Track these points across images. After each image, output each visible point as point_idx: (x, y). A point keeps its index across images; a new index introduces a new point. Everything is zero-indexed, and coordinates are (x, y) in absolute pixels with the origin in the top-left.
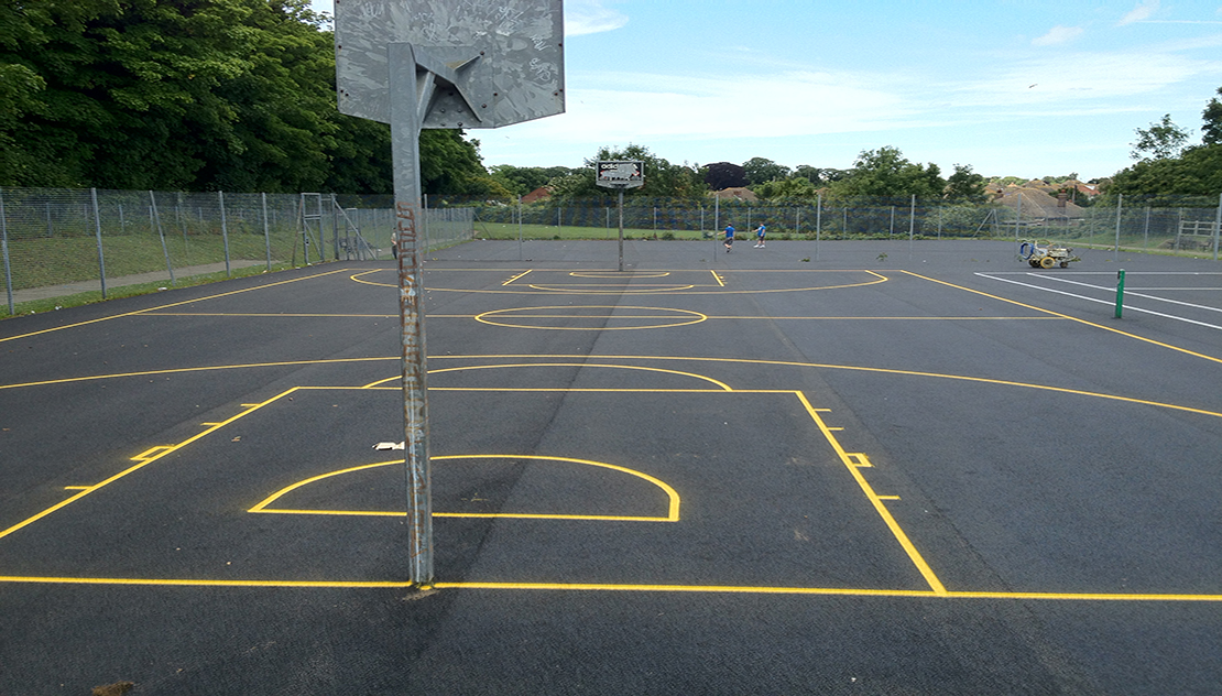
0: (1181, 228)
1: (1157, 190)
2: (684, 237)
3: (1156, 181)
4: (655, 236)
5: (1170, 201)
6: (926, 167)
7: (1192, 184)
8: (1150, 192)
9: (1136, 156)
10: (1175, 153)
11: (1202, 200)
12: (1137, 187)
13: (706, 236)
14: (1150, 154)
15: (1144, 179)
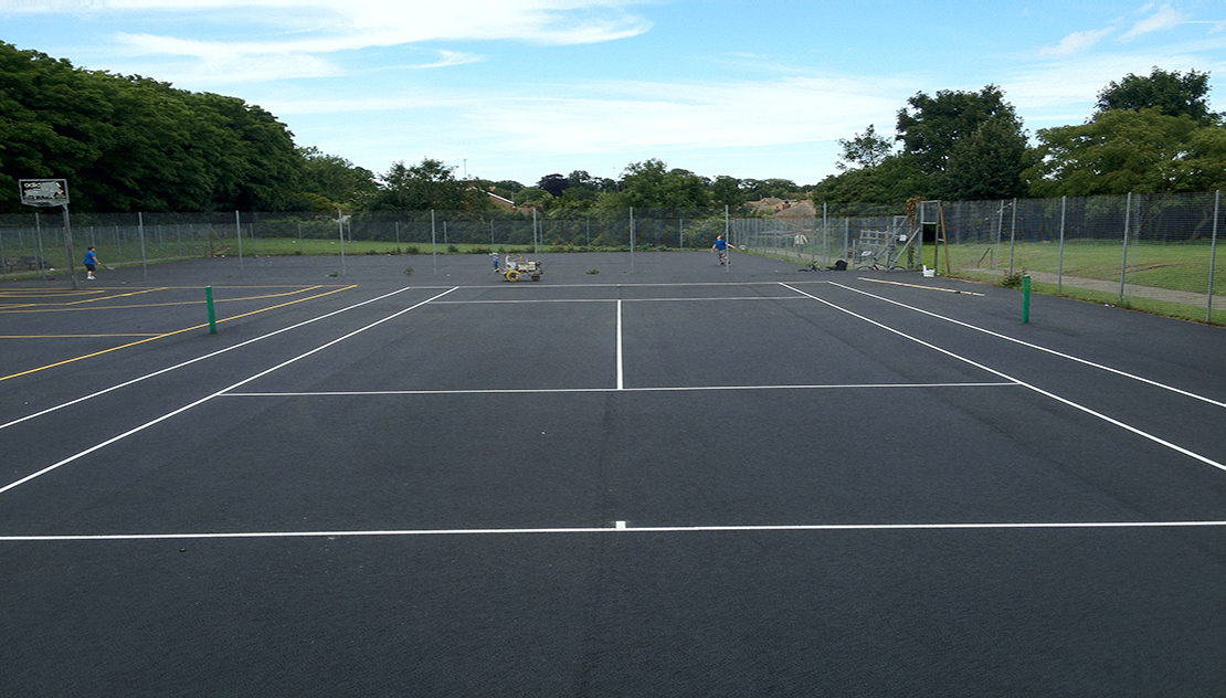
1: (848, 201)
4: (399, 250)
5: (859, 211)
7: (878, 194)
8: (843, 202)
9: (842, 166)
13: (453, 250)
14: (856, 165)
15: (839, 190)
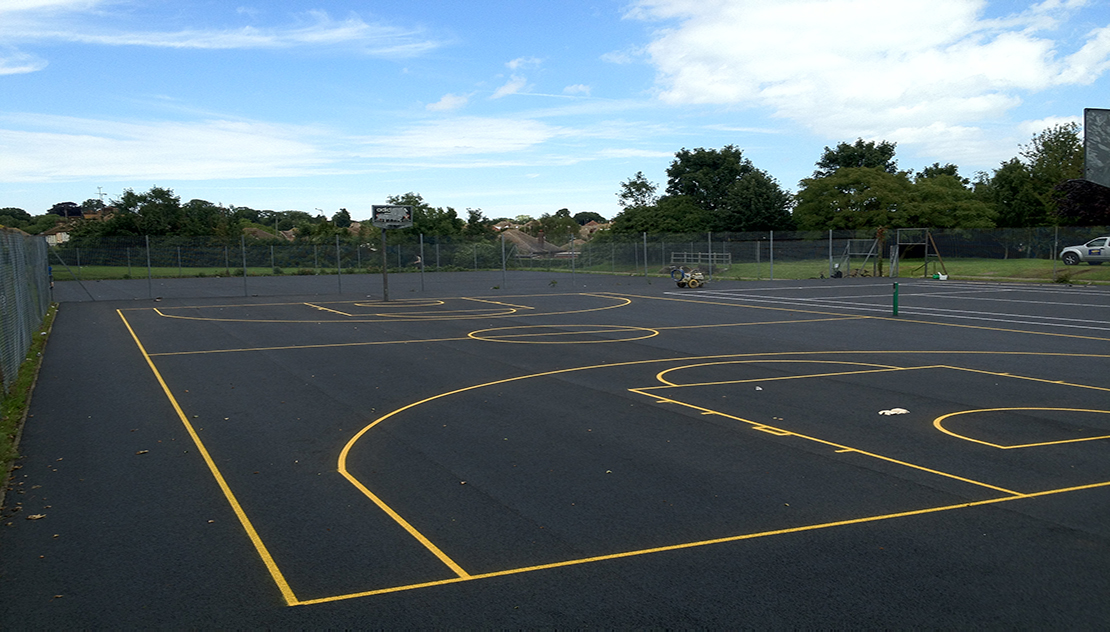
0: (673, 257)
2: (256, 273)
3: (646, 223)
5: (659, 238)
6: (446, 211)
7: (673, 225)
9: (623, 204)
10: (649, 202)
11: (681, 237)
12: (632, 227)
14: (630, 202)
